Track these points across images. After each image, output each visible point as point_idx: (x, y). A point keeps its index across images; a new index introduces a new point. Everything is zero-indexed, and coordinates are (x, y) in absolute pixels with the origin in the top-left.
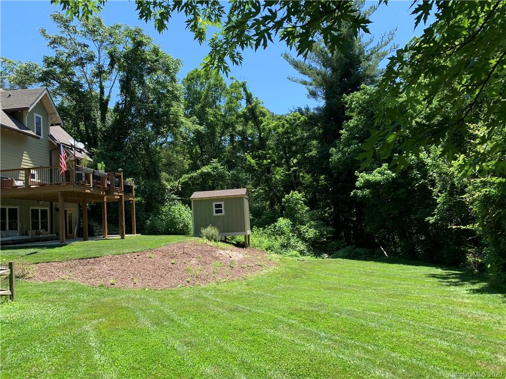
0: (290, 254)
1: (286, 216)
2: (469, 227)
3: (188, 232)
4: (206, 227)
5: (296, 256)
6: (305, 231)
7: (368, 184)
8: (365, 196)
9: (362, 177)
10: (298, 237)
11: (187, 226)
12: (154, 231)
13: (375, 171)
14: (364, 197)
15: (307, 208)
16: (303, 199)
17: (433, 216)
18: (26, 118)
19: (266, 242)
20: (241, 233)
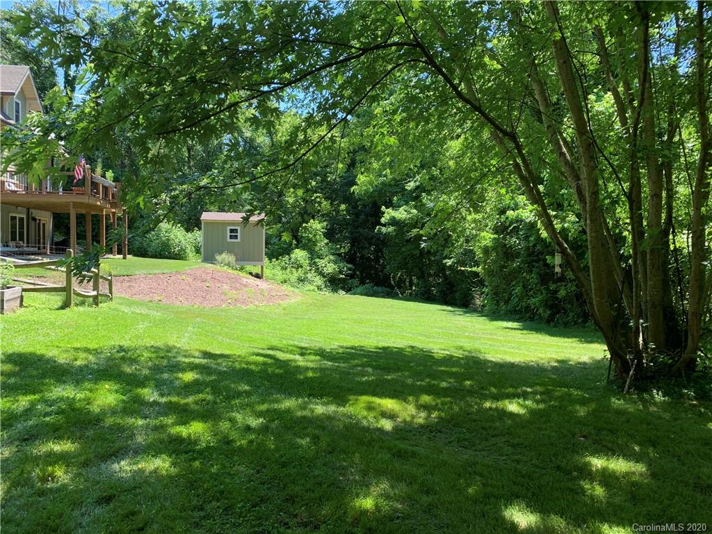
0: (307, 288)
1: (304, 248)
2: (474, 269)
3: (186, 257)
4: (220, 253)
5: (313, 290)
6: (323, 265)
7: (394, 222)
8: (389, 233)
9: (388, 214)
10: (315, 272)
11: (184, 250)
12: (142, 253)
13: (402, 208)
14: (387, 234)
15: (326, 241)
16: (322, 230)
17: (450, 258)
18: (7, 103)
19: (280, 275)
20: (252, 262)
